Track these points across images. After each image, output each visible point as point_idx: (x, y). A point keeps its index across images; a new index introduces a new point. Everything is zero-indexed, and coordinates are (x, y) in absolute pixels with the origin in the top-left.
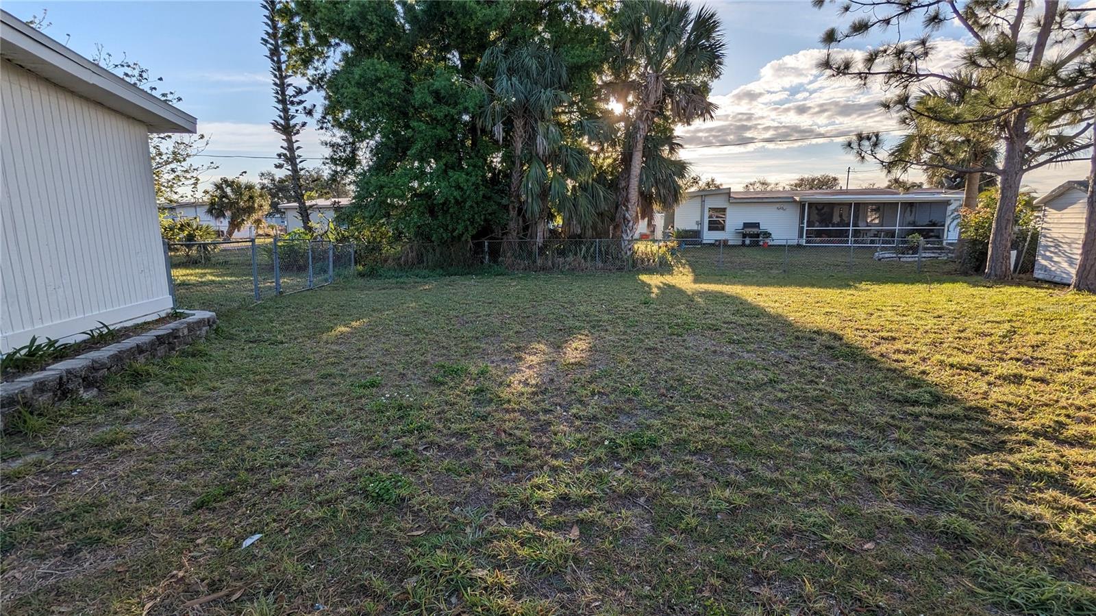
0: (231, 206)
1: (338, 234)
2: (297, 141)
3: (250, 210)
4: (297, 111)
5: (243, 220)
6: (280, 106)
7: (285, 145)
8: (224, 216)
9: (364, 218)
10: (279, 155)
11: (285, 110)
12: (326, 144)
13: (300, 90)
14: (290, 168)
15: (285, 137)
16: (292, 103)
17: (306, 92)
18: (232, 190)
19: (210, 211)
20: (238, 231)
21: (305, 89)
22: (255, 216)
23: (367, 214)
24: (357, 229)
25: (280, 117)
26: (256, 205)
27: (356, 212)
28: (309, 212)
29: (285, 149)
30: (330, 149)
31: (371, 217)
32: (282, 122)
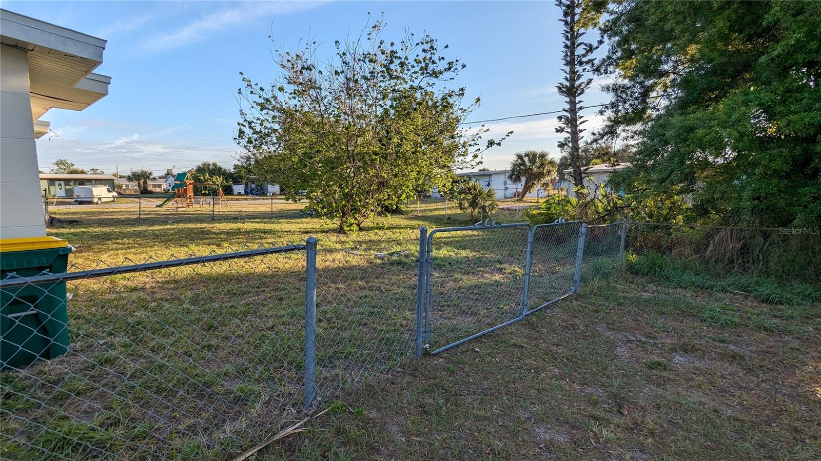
0: (526, 172)
1: (609, 203)
2: (580, 102)
3: (540, 175)
4: (584, 70)
5: (533, 184)
6: (568, 69)
7: (567, 106)
8: (520, 180)
9: (648, 182)
10: (560, 118)
11: (573, 72)
12: (608, 89)
13: (590, 46)
14: (569, 130)
15: (568, 100)
16: (581, 63)
17: (597, 48)
18: (529, 159)
19: (510, 177)
20: (530, 193)
21: (595, 44)
22: (543, 181)
23: (654, 176)
24: (636, 198)
25: (566, 79)
26: (545, 171)
27: (638, 174)
28: (583, 175)
29: (567, 111)
30: (612, 94)
31: (663, 181)
32: (568, 84)
